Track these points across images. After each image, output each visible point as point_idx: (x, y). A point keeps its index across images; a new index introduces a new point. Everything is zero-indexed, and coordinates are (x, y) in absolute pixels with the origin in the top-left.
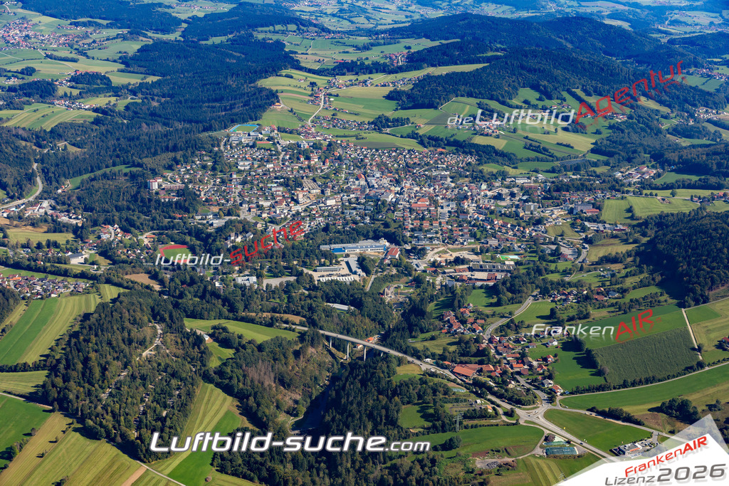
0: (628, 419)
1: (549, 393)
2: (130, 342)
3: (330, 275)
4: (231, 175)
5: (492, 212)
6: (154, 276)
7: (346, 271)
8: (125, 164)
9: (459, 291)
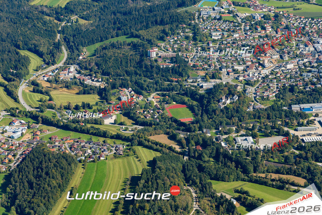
3: (310, 135)
4: (208, 44)
6: (173, 137)
8: (125, 35)
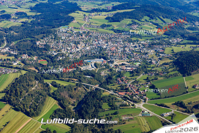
0: (166, 106)
1: (144, 100)
2: (29, 85)
3: (86, 68)
4: (60, 40)
5: (133, 51)
6: (36, 68)
7: (91, 67)
8: (30, 37)
9: (122, 73)
